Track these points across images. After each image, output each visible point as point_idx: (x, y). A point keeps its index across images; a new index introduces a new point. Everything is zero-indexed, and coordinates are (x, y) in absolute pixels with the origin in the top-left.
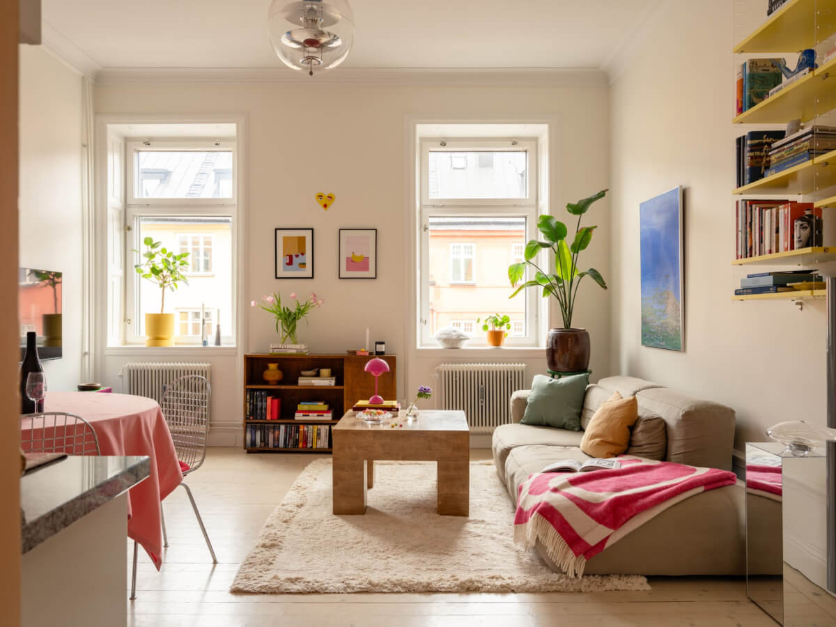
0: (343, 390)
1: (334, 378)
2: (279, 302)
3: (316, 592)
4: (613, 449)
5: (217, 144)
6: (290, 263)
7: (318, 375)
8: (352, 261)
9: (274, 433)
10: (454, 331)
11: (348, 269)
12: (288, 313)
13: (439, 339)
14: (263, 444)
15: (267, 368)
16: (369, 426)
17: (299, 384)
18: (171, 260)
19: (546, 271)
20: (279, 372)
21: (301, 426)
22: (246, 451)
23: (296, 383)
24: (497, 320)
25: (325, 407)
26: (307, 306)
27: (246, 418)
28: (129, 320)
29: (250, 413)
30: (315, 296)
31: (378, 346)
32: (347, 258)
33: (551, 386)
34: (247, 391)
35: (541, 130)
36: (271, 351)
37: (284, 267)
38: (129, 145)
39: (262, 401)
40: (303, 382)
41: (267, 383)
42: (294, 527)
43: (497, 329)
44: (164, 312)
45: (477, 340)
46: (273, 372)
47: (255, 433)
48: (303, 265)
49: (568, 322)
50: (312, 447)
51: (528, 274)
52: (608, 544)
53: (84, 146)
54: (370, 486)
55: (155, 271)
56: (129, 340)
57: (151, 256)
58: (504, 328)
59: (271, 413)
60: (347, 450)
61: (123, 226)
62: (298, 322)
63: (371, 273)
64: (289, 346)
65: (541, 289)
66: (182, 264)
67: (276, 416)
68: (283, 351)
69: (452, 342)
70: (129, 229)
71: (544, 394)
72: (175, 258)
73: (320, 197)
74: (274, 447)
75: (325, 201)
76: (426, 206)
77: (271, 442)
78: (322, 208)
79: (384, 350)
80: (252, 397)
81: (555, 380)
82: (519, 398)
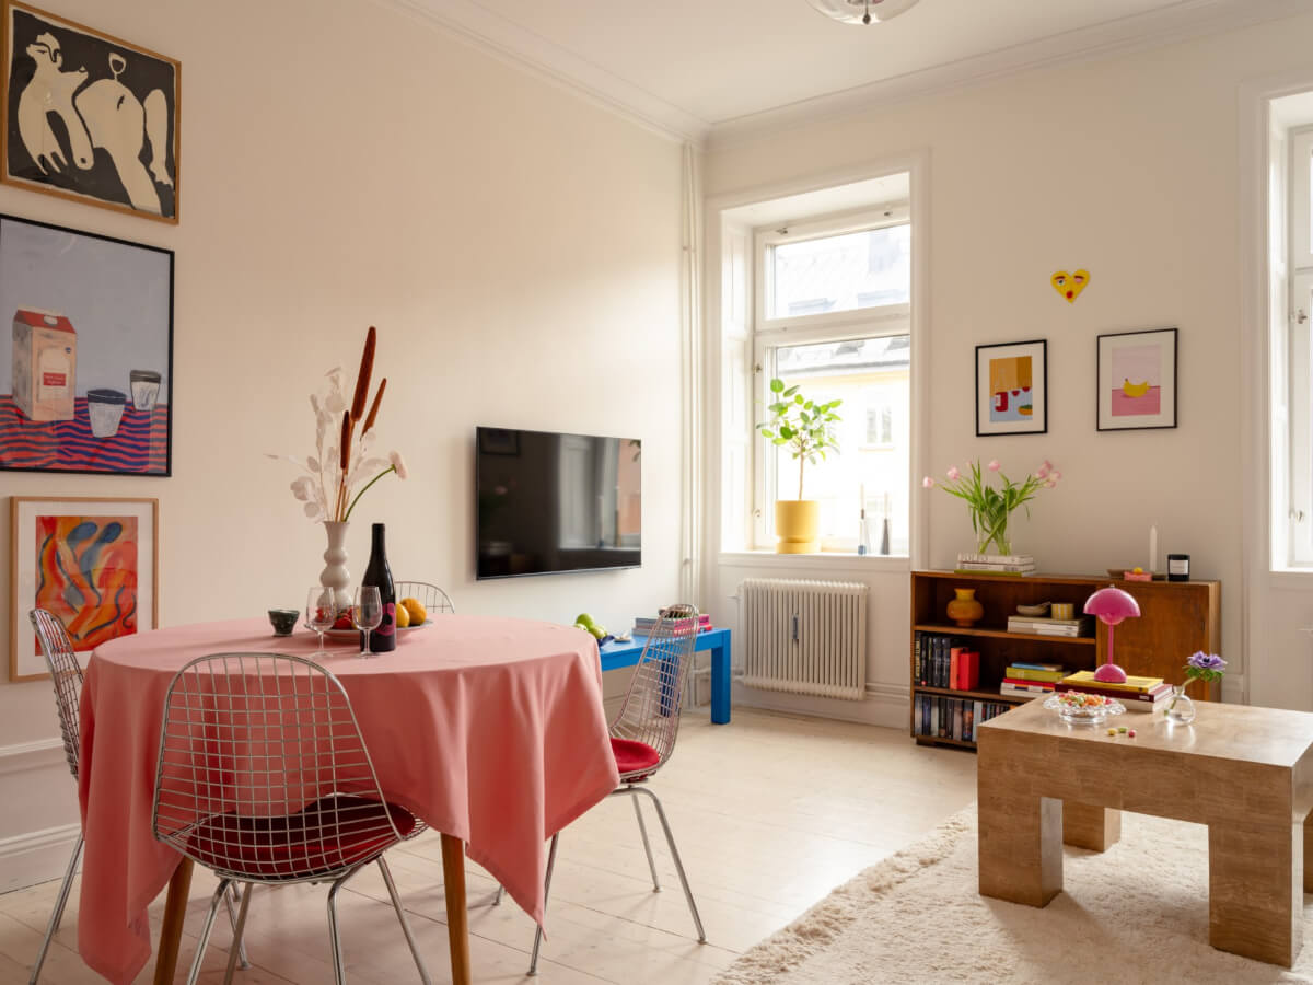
0: (1093, 647)
1: (1077, 622)
2: (978, 475)
5: (887, 214)
6: (1003, 407)
7: (1048, 615)
8: (1125, 396)
9: (962, 714)
11: (1116, 412)
12: (990, 497)
14: (943, 733)
15: (954, 597)
16: (1068, 727)
17: (1009, 630)
18: (810, 414)
20: (977, 604)
22: (915, 740)
23: (1004, 627)
26: (1029, 485)
27: (915, 683)
28: (759, 511)
29: (921, 673)
30: (1050, 466)
31: (1171, 562)
32: (1114, 391)
34: (917, 635)
36: (958, 567)
37: (991, 412)
38: (760, 238)
39: (942, 656)
40: (1016, 625)
41: (953, 623)
44: (803, 499)
46: (963, 604)
47: (930, 710)
48: (1027, 409)
53: (684, 248)
55: (787, 433)
56: (758, 543)
57: (781, 408)
59: (959, 677)
61: (749, 366)
62: (1014, 517)
63: (1166, 417)
64: (991, 559)
66: (828, 420)
67: (966, 683)
68: (979, 568)
70: (759, 369)
72: (818, 410)
73: (1060, 278)
74: (963, 739)
75: (1068, 285)
76: (1302, 270)
77: (957, 730)
78: (1064, 299)
79: (1186, 572)
80: (924, 647)
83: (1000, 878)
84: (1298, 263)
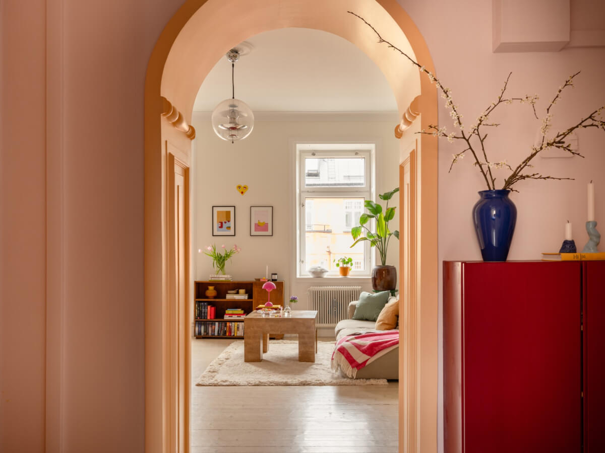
0: (252, 302)
1: (247, 295)
2: (215, 250)
3: (235, 385)
4: (387, 327)
6: (221, 227)
7: (238, 293)
8: (259, 226)
9: (212, 327)
10: (319, 267)
11: (256, 230)
12: (220, 256)
13: (310, 272)
14: (205, 334)
15: (208, 289)
16: (264, 316)
17: (227, 298)
19: (373, 232)
20: (215, 291)
21: (228, 323)
22: (195, 337)
23: (225, 298)
24: (345, 260)
25: (242, 312)
26: (231, 252)
27: (196, 318)
29: (198, 315)
30: (236, 246)
31: (273, 276)
32: (256, 224)
33: (369, 298)
34: (196, 302)
35: (372, 147)
36: (210, 279)
37: (217, 228)
39: (205, 308)
40: (229, 297)
41: (207, 297)
42: (224, 366)
43: (345, 266)
45: (333, 272)
46: (211, 291)
47: (201, 327)
48: (229, 228)
49: (384, 263)
50: (234, 335)
51: (363, 234)
52: (368, 363)
58: (349, 265)
59: (210, 315)
60: (252, 328)
62: (226, 262)
63: (269, 233)
64: (221, 276)
65: (369, 242)
67: (213, 317)
68: (217, 279)
69: (318, 274)
71: (364, 302)
73: (239, 187)
74: (212, 335)
75: (242, 190)
76: (303, 192)
77: (210, 332)
78: (241, 194)
79: (276, 278)
80: (199, 306)
81: (371, 295)
82: (352, 306)
83: (250, 357)
84: (302, 190)
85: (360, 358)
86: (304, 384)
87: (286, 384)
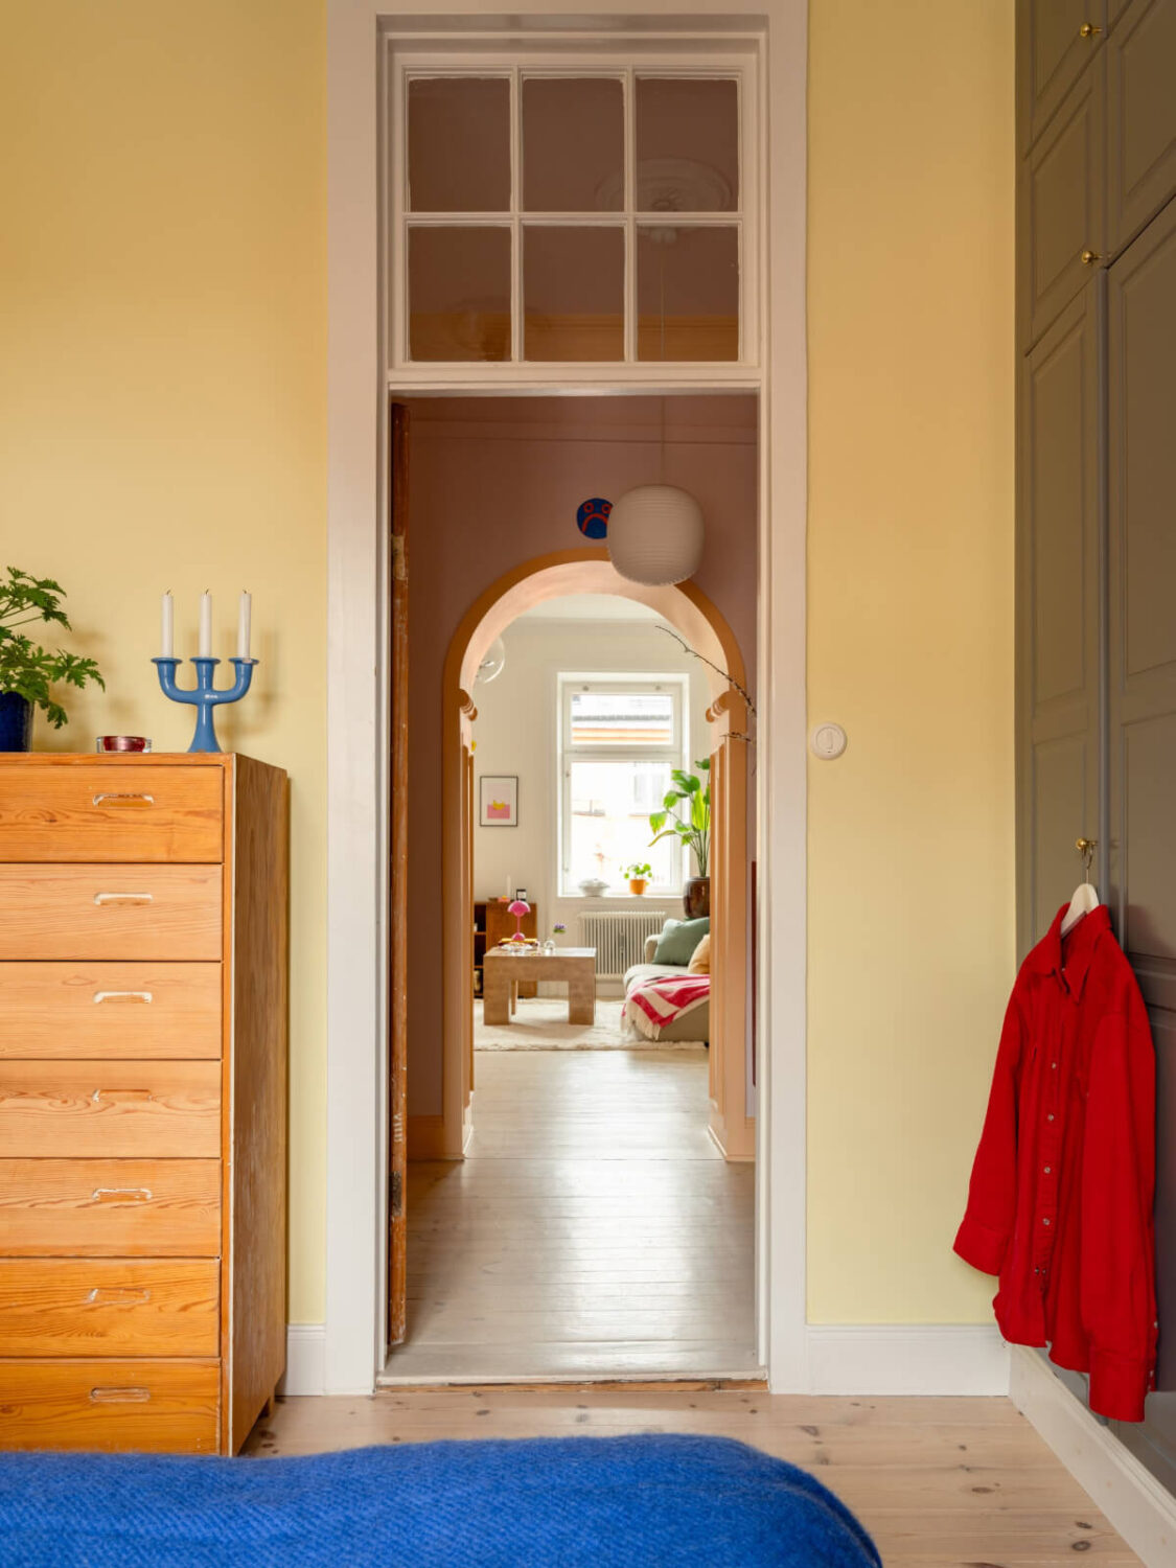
0: (487, 934)
1: (476, 924)
8: (494, 809)
10: (596, 879)
11: (490, 816)
13: (580, 887)
16: (512, 955)
19: (686, 820)
24: (638, 868)
31: (520, 893)
32: (489, 807)
33: (678, 928)
35: (684, 678)
43: (639, 877)
45: (618, 887)
49: (703, 872)
51: (669, 824)
52: (676, 1017)
54: (513, 1013)
58: (645, 876)
60: (495, 973)
63: (512, 821)
65: (678, 838)
69: (594, 890)
71: (671, 935)
76: (568, 751)
79: (525, 897)
81: (682, 923)
82: (651, 942)
83: (492, 1017)
84: (567, 747)
85: (664, 1009)
86: (581, 1048)
87: (556, 1049)
